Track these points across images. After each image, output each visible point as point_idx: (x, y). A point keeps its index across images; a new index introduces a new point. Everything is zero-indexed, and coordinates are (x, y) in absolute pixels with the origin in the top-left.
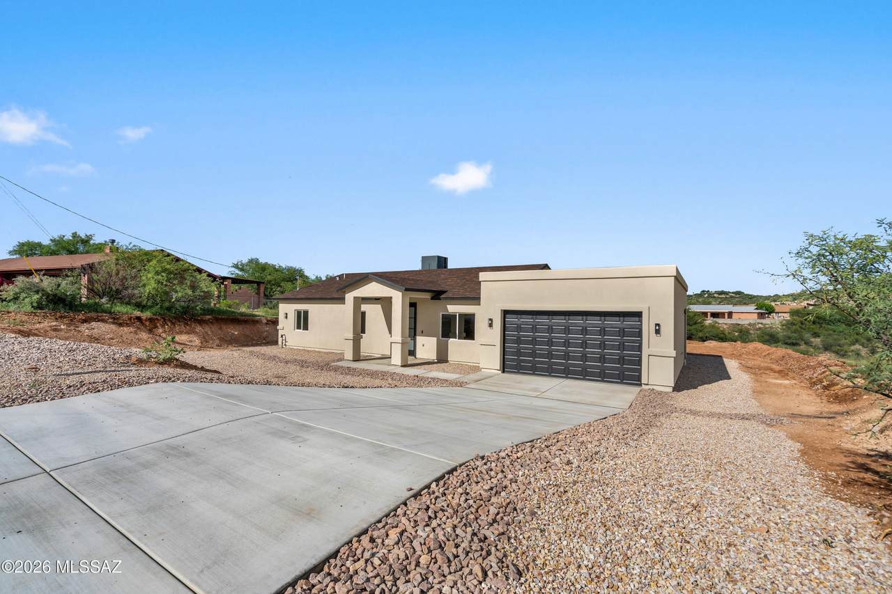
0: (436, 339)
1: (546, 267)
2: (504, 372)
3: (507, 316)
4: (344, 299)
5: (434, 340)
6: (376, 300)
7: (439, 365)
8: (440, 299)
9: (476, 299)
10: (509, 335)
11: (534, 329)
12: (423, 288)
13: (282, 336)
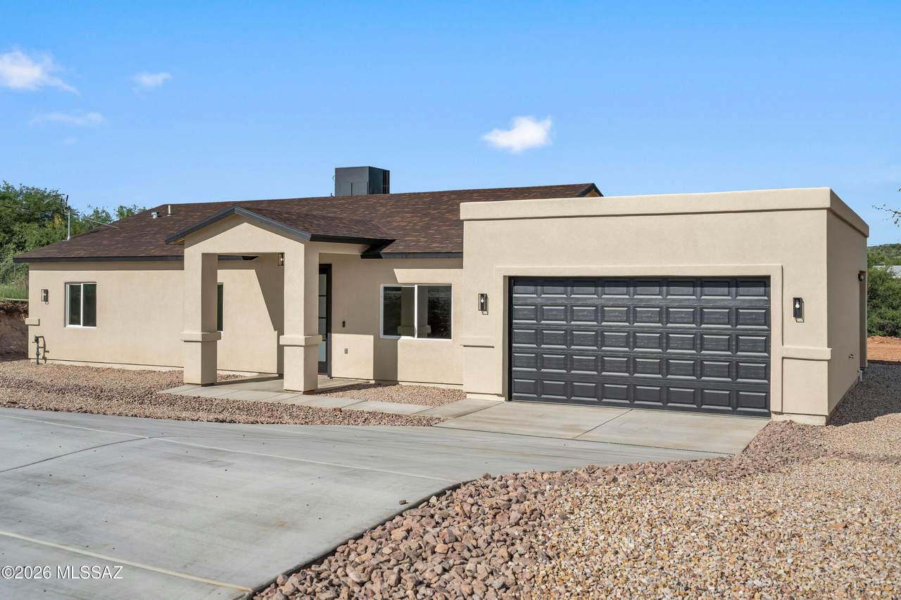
0: (371, 337)
1: (591, 190)
2: (510, 398)
3: (516, 288)
4: (180, 258)
5: (369, 340)
6: (247, 260)
7: (380, 389)
8: (379, 256)
9: (453, 256)
10: (521, 327)
11: (569, 313)
12: (344, 233)
13: (37, 340)
